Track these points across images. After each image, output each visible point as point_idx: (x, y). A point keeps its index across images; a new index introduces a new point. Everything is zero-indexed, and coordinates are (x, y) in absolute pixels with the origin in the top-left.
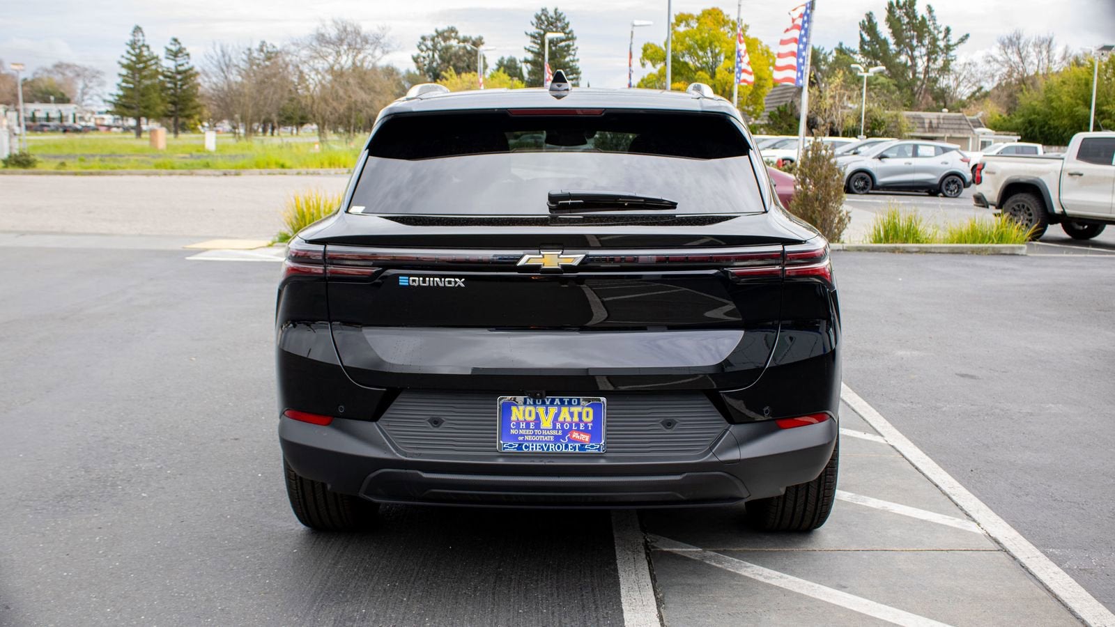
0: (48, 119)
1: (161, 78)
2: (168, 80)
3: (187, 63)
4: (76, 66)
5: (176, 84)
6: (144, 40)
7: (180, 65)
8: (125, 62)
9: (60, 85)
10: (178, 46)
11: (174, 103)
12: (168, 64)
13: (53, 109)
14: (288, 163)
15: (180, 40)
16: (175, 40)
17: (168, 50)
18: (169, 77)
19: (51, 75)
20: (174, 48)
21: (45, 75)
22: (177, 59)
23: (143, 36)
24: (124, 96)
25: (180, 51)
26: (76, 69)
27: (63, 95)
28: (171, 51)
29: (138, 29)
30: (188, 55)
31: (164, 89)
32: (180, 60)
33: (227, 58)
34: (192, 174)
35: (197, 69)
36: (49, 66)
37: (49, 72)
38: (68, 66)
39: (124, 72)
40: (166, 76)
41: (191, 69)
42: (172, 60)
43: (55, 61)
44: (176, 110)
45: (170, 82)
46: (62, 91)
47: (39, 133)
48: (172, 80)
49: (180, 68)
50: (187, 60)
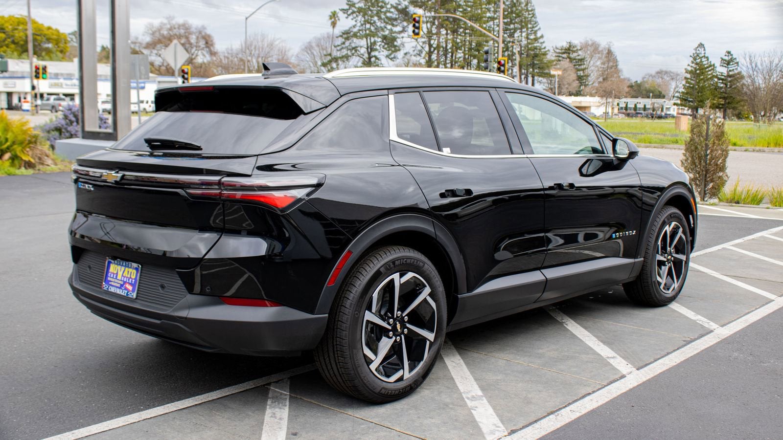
0: (645, 109)
1: (716, 80)
2: (721, 81)
3: (737, 69)
4: (672, 73)
5: (726, 85)
6: (705, 53)
7: (730, 71)
8: (689, 69)
9: (659, 86)
10: (730, 57)
11: (725, 98)
12: (722, 70)
13: (648, 102)
14: (739, 143)
15: (732, 53)
16: (729, 53)
17: (722, 59)
18: (722, 80)
19: (654, 79)
20: (726, 58)
21: (651, 78)
22: (729, 66)
23: (704, 50)
24: (687, 93)
25: (732, 60)
26: (672, 74)
27: (660, 92)
28: (725, 60)
29: (701, 45)
30: (737, 63)
31: (717, 88)
32: (731, 67)
33: (754, 65)
34: (662, 147)
35: (744, 73)
36: (653, 72)
37: (653, 77)
38: (666, 72)
39: (688, 76)
40: (719, 79)
41: (739, 73)
42: (726, 67)
43: (658, 70)
44: (725, 103)
45: (722, 83)
46: (660, 89)
47: (634, 118)
48: (724, 82)
49: (731, 73)
50: (736, 67)
